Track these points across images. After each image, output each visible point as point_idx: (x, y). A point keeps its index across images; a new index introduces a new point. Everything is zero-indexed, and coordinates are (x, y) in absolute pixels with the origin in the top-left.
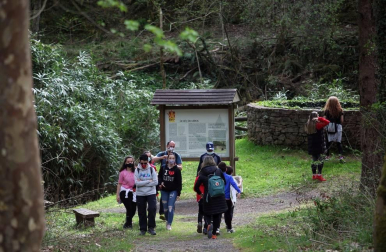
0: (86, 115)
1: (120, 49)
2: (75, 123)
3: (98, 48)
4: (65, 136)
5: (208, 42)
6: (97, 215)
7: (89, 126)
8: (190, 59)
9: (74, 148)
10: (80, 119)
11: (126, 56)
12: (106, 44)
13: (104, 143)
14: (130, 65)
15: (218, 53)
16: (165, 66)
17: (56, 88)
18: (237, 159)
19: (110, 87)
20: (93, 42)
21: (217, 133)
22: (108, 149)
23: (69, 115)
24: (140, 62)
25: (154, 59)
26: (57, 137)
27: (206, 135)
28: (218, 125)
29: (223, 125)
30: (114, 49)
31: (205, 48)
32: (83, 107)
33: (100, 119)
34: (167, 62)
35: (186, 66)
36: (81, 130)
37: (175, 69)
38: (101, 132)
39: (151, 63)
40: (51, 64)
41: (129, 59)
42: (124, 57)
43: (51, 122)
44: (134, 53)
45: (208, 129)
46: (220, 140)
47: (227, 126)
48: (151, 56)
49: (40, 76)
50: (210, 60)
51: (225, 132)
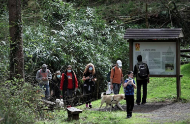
0: (90, 48)
1: (121, 9)
2: (82, 53)
3: (107, 8)
4: (75, 61)
5: (177, 5)
6: (81, 112)
7: (92, 55)
8: (165, 15)
9: (81, 69)
10: (86, 50)
11: (125, 13)
12: (113, 6)
13: (101, 66)
14: (127, 19)
15: (184, 11)
16: (149, 20)
17: (70, 30)
18: (181, 76)
19: (107, 30)
20: (105, 4)
21: (168, 59)
22: (104, 70)
23: (78, 48)
24: (133, 17)
25: (142, 15)
26: (70, 62)
27: (161, 60)
28: (169, 53)
29: (172, 53)
30: (117, 9)
31: (175, 8)
32: (88, 42)
33: (99, 51)
34: (150, 17)
35: (163, 20)
36: (86, 58)
37: (155, 22)
38: (99, 59)
39: (141, 17)
40: (68, 15)
41: (126, 15)
42: (123, 14)
43: (66, 52)
44: (130, 12)
45: (162, 56)
46: (170, 63)
47: (175, 54)
48: (141, 13)
49: (59, 22)
50: (178, 16)
51: (173, 57)
